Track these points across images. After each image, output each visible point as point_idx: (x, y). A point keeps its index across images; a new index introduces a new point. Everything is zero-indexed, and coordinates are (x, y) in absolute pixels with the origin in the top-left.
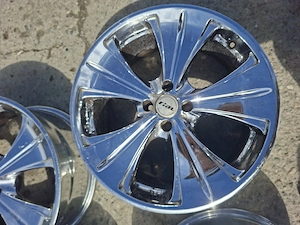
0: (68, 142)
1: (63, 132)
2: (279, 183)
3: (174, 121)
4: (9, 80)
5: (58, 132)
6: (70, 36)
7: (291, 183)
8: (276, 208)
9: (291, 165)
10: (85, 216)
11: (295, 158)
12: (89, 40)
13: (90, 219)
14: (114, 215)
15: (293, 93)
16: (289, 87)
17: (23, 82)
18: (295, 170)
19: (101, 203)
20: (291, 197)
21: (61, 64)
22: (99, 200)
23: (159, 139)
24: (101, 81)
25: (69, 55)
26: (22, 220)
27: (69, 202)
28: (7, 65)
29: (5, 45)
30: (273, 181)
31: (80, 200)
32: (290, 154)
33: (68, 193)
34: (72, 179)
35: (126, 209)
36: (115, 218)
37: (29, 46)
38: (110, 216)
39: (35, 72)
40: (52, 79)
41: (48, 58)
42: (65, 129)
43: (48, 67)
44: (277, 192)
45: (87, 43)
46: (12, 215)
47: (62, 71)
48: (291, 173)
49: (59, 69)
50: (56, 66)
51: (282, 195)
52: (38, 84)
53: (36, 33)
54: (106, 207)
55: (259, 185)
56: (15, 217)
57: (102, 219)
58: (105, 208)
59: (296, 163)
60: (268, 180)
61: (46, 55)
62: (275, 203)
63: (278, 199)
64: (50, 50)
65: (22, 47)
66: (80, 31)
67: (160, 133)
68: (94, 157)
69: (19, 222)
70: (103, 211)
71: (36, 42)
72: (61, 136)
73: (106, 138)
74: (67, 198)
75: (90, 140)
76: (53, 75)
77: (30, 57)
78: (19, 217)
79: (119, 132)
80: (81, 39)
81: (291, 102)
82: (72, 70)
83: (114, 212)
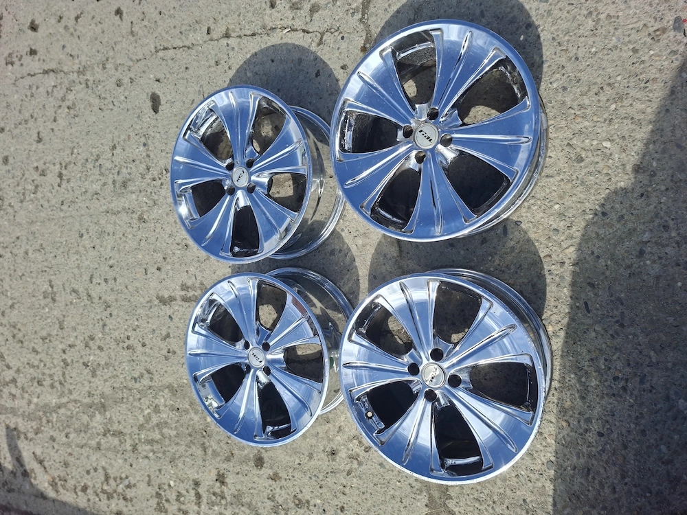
0: (323, 158)
1: (320, 145)
2: (548, 259)
3: (429, 154)
4: (268, 65)
5: (315, 143)
6: (350, 19)
7: (564, 263)
8: (533, 286)
9: (570, 242)
10: (324, 242)
11: (579, 234)
12: (372, 28)
13: (329, 248)
14: (354, 250)
15: (608, 152)
16: (606, 144)
17: (284, 71)
18: (572, 249)
19: (343, 234)
20: (557, 279)
21: (331, 56)
22: (342, 230)
23: (410, 170)
24: (369, 96)
25: (343, 45)
26: (270, 218)
27: (309, 222)
28: (270, 44)
29: (271, 15)
30: (542, 255)
31: (322, 225)
32: (574, 229)
33: (311, 212)
34: (319, 199)
35: (368, 247)
36: (354, 254)
37: (298, 24)
38: (349, 250)
39: (300, 60)
40: (318, 74)
41: (319, 45)
42: (321, 141)
43: (316, 58)
44: (542, 268)
45: (368, 33)
46: (262, 210)
47: (331, 66)
48: (567, 251)
49: (328, 63)
50: (325, 58)
51: (546, 273)
52: (301, 77)
53: (309, 6)
54: (348, 239)
55: (523, 255)
56: (265, 214)
57: (340, 251)
58: (347, 241)
59: (577, 240)
60: (536, 253)
61: (317, 40)
62: (535, 280)
63: (541, 277)
64: (322, 34)
65: (290, 23)
66: (363, 15)
67: (412, 163)
68: (344, 174)
69: (267, 218)
70: (344, 243)
71: (308, 19)
72: (317, 149)
73: (360, 158)
74: (310, 216)
75: (344, 156)
76: (320, 70)
77: (297, 39)
78: (268, 214)
79: (376, 153)
80: (362, 26)
81: (601, 165)
82: (344, 67)
83: (354, 246)
